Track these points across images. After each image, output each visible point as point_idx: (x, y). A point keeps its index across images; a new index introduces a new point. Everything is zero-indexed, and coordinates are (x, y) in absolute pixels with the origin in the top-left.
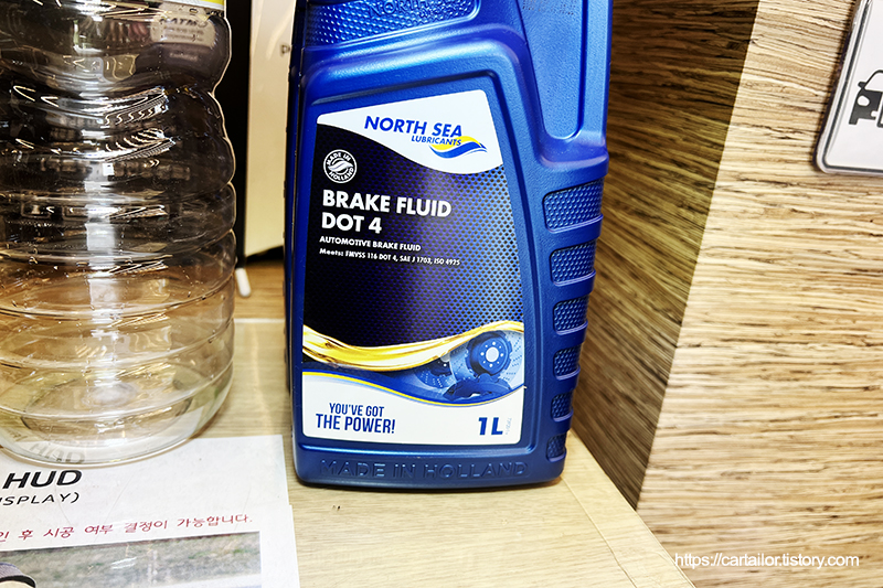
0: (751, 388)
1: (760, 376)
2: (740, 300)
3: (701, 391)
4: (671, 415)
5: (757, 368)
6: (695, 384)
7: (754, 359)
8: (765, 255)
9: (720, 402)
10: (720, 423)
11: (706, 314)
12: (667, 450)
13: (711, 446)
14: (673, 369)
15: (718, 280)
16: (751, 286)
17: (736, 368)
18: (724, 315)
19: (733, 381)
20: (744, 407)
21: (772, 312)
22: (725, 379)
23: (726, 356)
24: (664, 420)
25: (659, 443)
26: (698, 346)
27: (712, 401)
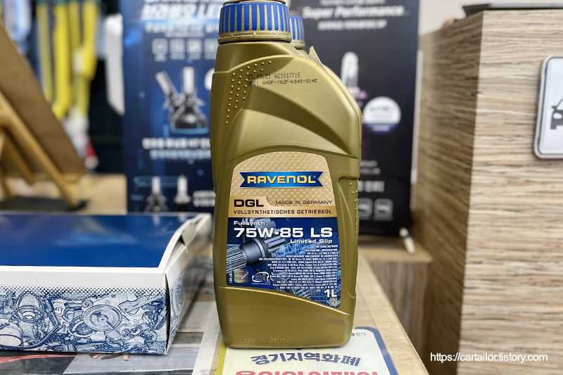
0: (524, 291)
1: (528, 283)
2: (502, 235)
3: (487, 292)
4: (470, 306)
5: (525, 278)
6: (483, 287)
7: (521, 272)
8: (515, 208)
9: (503, 299)
10: (506, 313)
11: (482, 243)
12: (471, 329)
13: (502, 328)
14: (466, 277)
15: (485, 223)
16: (509, 226)
17: (509, 278)
18: (493, 244)
19: (509, 285)
20: (521, 303)
21: (527, 242)
22: (504, 284)
23: (501, 269)
24: (466, 309)
25: (465, 324)
26: (480, 263)
27: (497, 298)
